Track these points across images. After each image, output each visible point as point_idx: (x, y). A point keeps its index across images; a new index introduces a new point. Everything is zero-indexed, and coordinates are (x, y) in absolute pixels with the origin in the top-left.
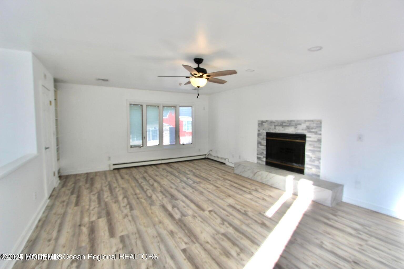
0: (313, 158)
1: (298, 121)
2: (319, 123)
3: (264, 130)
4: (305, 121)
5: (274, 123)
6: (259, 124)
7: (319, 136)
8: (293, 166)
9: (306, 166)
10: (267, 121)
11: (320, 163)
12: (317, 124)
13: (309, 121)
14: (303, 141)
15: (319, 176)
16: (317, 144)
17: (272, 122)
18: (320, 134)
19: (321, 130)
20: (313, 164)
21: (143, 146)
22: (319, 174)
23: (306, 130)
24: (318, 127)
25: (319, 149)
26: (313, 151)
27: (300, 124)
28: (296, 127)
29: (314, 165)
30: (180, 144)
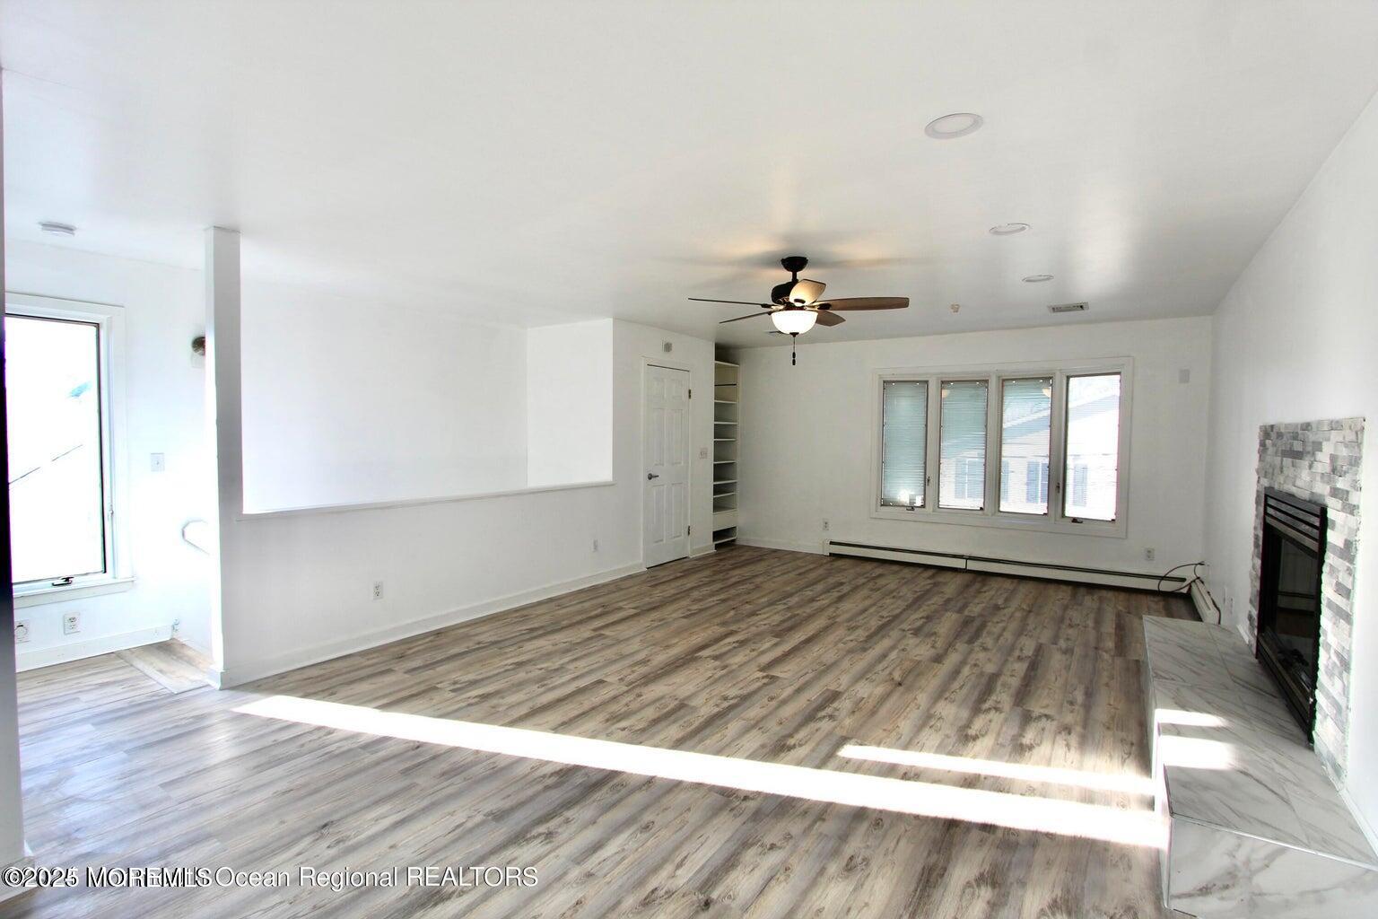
0: (1333, 656)
2: (1353, 436)
3: (1265, 475)
5: (1282, 436)
6: (1261, 443)
7: (1353, 520)
8: (1295, 689)
10: (1272, 427)
13: (1337, 425)
15: (1338, 772)
16: (1343, 571)
17: (1279, 435)
18: (1356, 511)
19: (1357, 486)
21: (923, 506)
22: (1340, 761)
23: (1328, 480)
24: (1352, 462)
26: (1335, 612)
27: (1320, 446)
29: (1333, 702)
30: (1063, 515)
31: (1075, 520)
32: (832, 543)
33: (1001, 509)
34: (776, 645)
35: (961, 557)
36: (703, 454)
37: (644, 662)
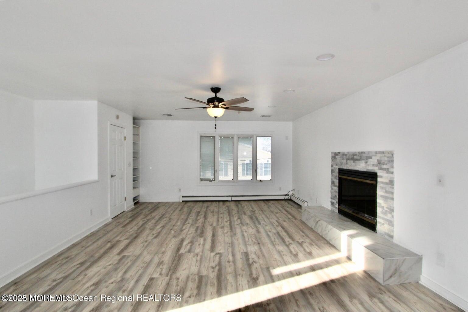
0: (385, 209)
1: (369, 152)
2: (390, 155)
3: (336, 165)
4: (376, 153)
5: (346, 155)
6: (332, 157)
7: (391, 175)
8: (365, 219)
9: (378, 219)
10: (339, 153)
11: (393, 217)
12: (388, 157)
13: (380, 152)
14: (374, 183)
15: (392, 237)
16: (388, 188)
17: (344, 154)
18: (392, 173)
19: (393, 167)
20: (386, 217)
21: (214, 180)
22: (392, 234)
23: (377, 166)
24: (389, 161)
25: (391, 196)
26: (385, 198)
27: (371, 158)
28: (367, 161)
29: (387, 220)
30: (257, 180)
31: (260, 181)
32: (183, 197)
33: (239, 179)
34: (205, 240)
35: (230, 196)
36: (129, 165)
37: (161, 263)
